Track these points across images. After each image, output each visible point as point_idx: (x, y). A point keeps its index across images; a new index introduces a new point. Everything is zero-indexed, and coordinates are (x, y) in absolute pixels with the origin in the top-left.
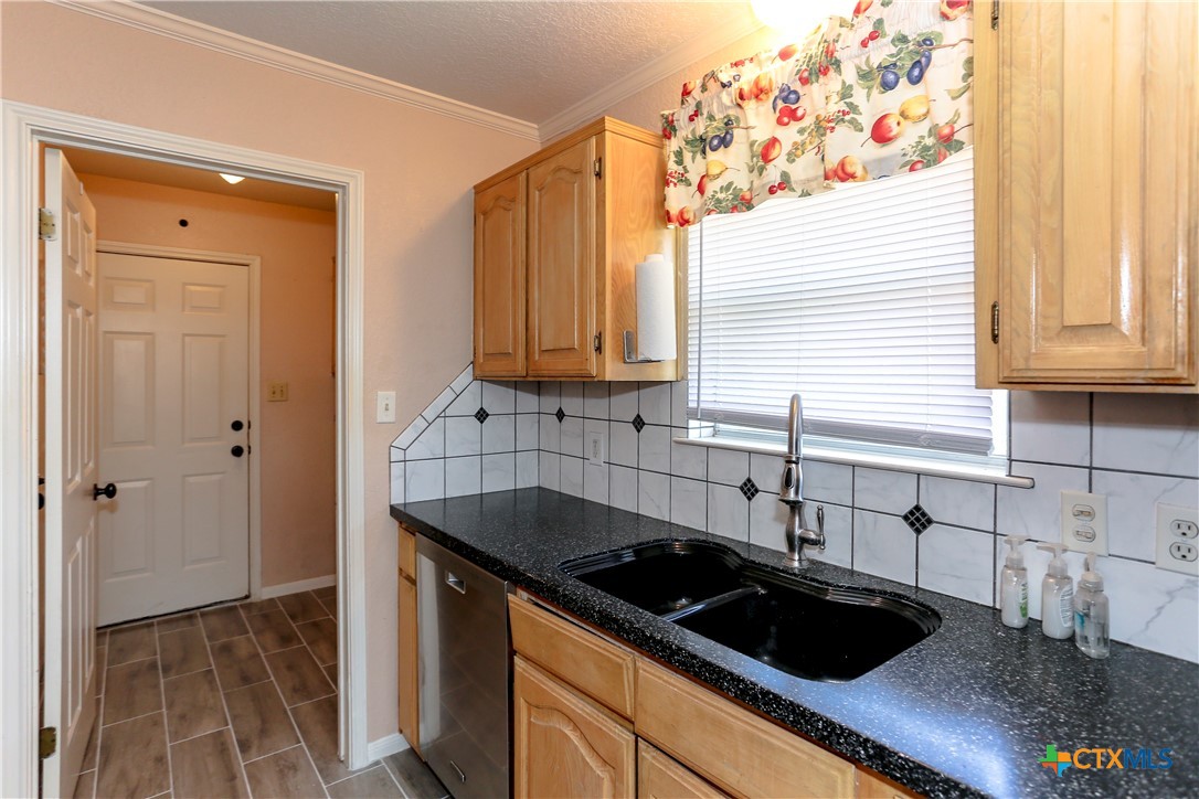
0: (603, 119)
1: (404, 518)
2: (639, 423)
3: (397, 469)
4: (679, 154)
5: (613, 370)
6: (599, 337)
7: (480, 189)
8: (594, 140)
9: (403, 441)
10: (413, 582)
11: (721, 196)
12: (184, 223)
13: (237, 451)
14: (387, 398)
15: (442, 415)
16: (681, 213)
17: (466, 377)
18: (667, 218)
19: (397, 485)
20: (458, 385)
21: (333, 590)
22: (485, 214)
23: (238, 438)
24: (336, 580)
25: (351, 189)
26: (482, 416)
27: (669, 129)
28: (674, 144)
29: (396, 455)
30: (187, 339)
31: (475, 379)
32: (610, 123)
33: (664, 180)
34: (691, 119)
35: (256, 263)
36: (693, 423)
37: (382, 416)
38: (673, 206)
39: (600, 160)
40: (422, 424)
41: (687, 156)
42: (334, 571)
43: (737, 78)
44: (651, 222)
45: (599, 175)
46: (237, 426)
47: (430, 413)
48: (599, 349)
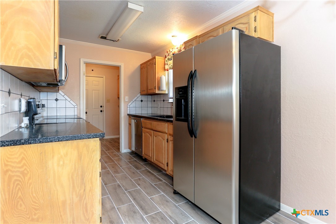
0: (155, 57)
1: (129, 115)
2: (164, 101)
3: (128, 108)
4: (167, 61)
5: (157, 92)
6: (155, 87)
7: (141, 65)
8: (154, 59)
9: (129, 104)
10: (130, 125)
11: (171, 67)
12: (93, 70)
13: (101, 111)
14: (127, 97)
15: (135, 100)
16: (167, 69)
17: (139, 95)
18: (165, 70)
19: (128, 111)
20: (138, 96)
21: (119, 138)
22: (142, 69)
23: (101, 109)
24: (119, 136)
25: (122, 66)
26: (142, 101)
27: (166, 57)
28: (166, 59)
29: (128, 106)
30: (93, 91)
31: (141, 95)
32: (156, 57)
33: (165, 65)
34: (168, 56)
35: (104, 77)
36: (170, 100)
37: (126, 100)
38: (166, 68)
39: (155, 62)
40: (132, 102)
41: (168, 61)
42: (119, 135)
43: (173, 51)
44: (163, 70)
45: (155, 64)
46: (101, 107)
47: (133, 100)
48: (155, 89)
